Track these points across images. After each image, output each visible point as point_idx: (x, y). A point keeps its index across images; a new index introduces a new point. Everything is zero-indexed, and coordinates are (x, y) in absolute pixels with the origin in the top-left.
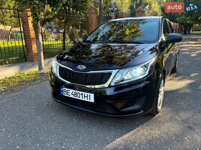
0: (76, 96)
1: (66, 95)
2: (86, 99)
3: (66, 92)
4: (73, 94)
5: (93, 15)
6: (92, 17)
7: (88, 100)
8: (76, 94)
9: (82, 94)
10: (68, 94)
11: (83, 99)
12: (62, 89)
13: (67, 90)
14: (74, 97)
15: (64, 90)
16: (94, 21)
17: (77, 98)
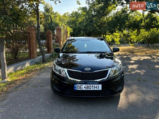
0: (88, 88)
1: (80, 89)
2: (96, 89)
3: (79, 87)
4: (85, 87)
5: (34, 31)
6: (32, 33)
7: (98, 89)
8: (88, 87)
9: (93, 86)
10: (81, 88)
11: (94, 89)
12: (75, 86)
13: (81, 86)
14: (87, 89)
15: (77, 86)
16: (34, 35)
17: (89, 89)
